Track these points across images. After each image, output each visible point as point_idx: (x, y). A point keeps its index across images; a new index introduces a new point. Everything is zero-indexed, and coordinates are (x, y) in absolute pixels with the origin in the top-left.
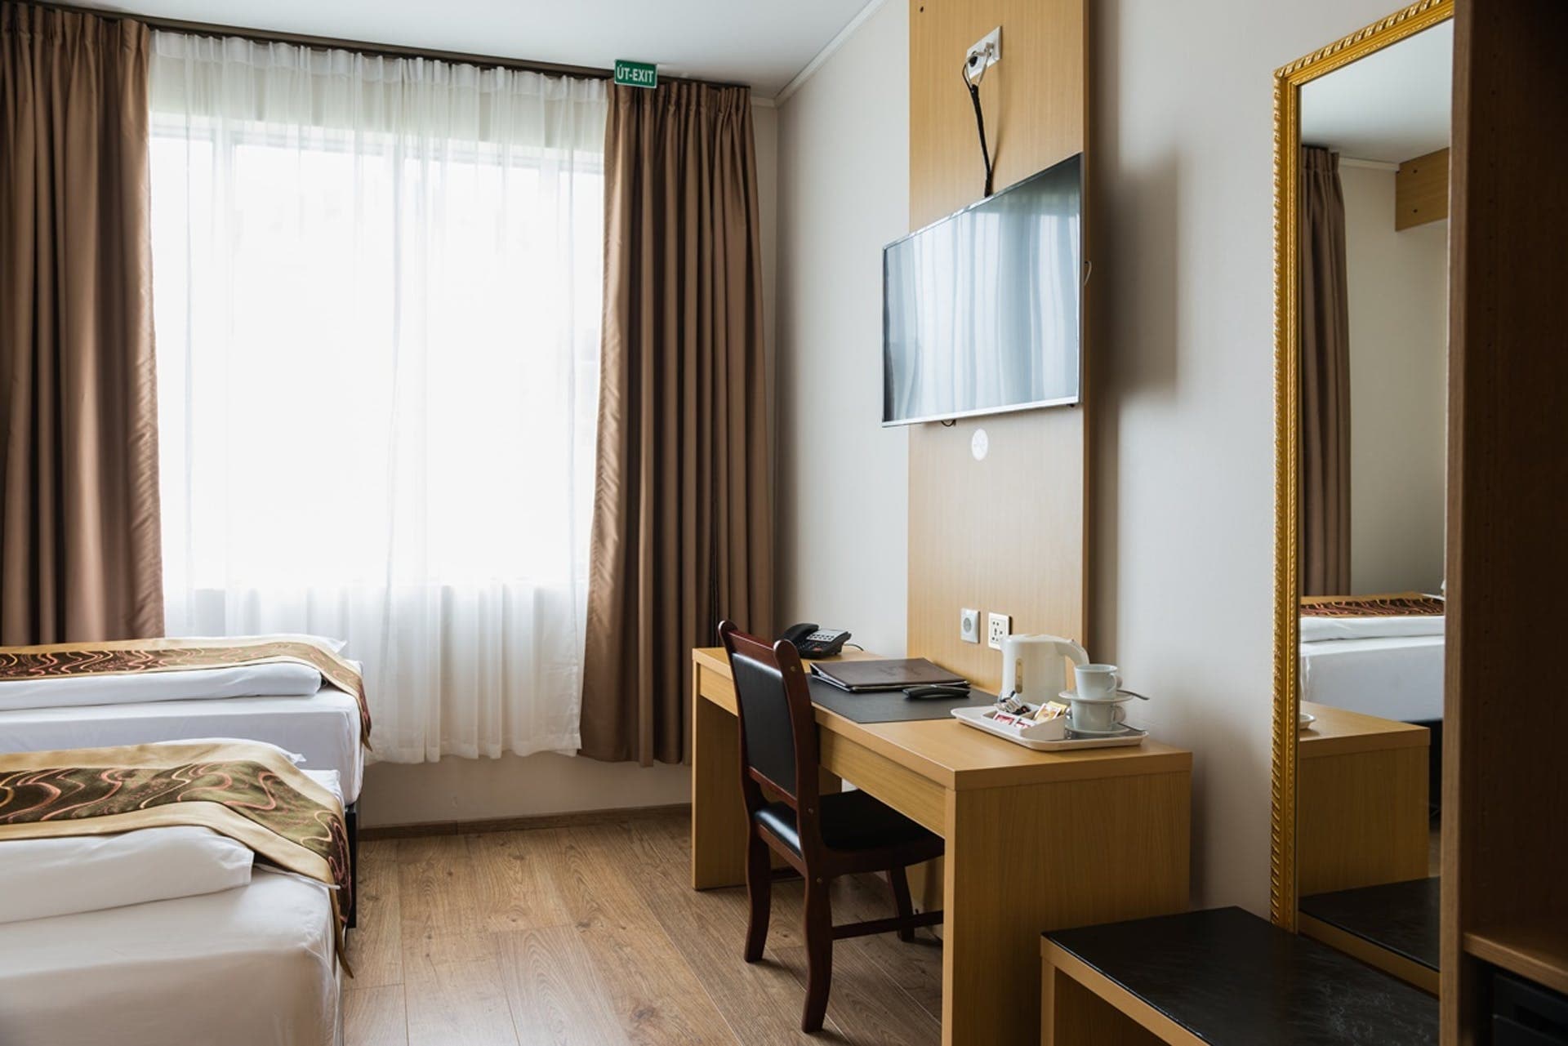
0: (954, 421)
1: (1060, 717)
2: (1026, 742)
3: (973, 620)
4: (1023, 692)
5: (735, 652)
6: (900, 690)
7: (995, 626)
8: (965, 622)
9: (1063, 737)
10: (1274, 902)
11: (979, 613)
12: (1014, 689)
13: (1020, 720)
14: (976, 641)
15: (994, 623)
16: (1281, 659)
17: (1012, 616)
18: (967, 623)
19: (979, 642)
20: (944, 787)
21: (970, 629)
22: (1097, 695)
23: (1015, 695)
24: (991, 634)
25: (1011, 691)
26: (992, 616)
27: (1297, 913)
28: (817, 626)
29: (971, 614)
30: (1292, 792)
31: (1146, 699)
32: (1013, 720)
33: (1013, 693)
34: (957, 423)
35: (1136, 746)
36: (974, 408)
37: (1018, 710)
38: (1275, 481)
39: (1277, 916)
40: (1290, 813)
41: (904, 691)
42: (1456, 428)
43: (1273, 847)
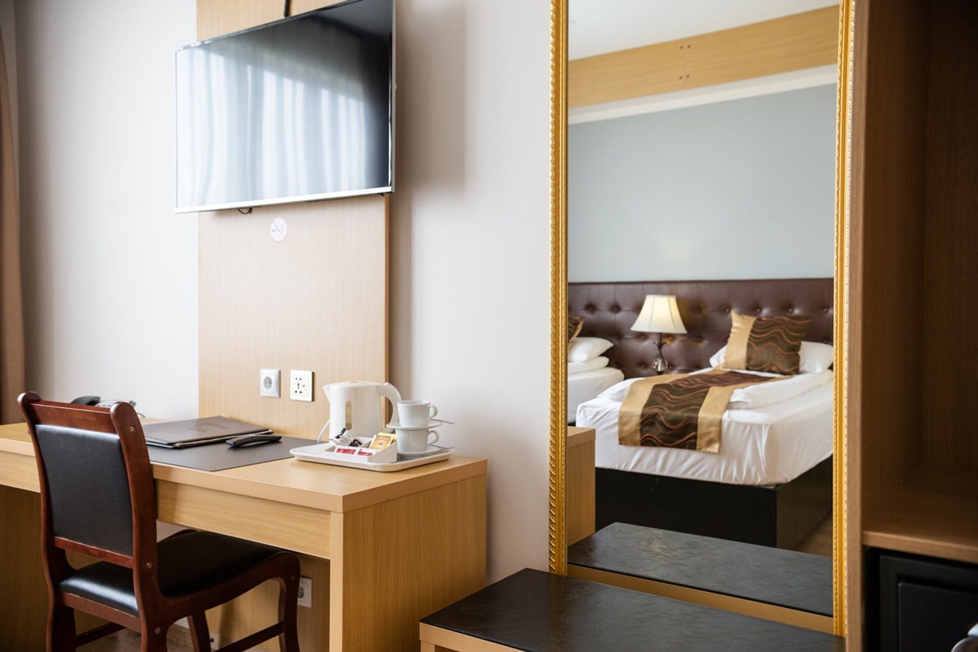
0: (250, 210)
1: (393, 444)
2: (375, 467)
3: (274, 379)
4: (352, 429)
5: (39, 423)
6: (224, 442)
7: (298, 381)
8: (265, 381)
9: (396, 460)
10: (551, 558)
11: (280, 372)
12: (345, 427)
13: (361, 450)
14: (278, 396)
15: (296, 379)
16: (555, 382)
17: (313, 371)
18: (267, 381)
19: (280, 396)
20: (328, 512)
21: (270, 386)
22: (417, 424)
23: (346, 432)
24: (293, 387)
25: (342, 429)
26: (294, 373)
27: (567, 564)
28: (99, 398)
29: (272, 374)
30: (563, 477)
31: (453, 423)
32: (354, 450)
33: (344, 431)
34: (254, 210)
35: (444, 461)
36: (286, 195)
37: (351, 443)
38: (550, 254)
39: (554, 568)
40: (562, 493)
41: (227, 442)
42: (858, 175)
43: (550, 519)
